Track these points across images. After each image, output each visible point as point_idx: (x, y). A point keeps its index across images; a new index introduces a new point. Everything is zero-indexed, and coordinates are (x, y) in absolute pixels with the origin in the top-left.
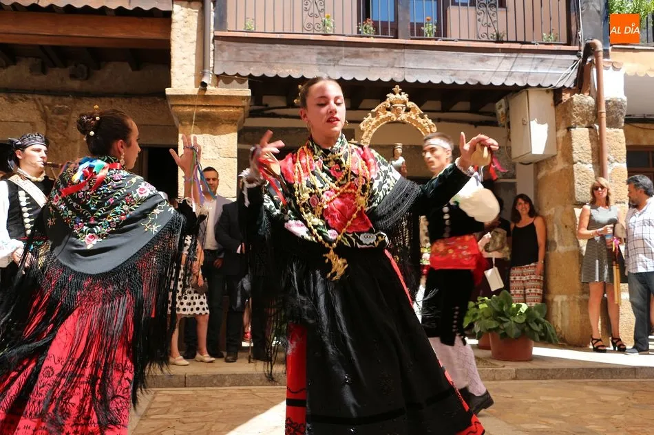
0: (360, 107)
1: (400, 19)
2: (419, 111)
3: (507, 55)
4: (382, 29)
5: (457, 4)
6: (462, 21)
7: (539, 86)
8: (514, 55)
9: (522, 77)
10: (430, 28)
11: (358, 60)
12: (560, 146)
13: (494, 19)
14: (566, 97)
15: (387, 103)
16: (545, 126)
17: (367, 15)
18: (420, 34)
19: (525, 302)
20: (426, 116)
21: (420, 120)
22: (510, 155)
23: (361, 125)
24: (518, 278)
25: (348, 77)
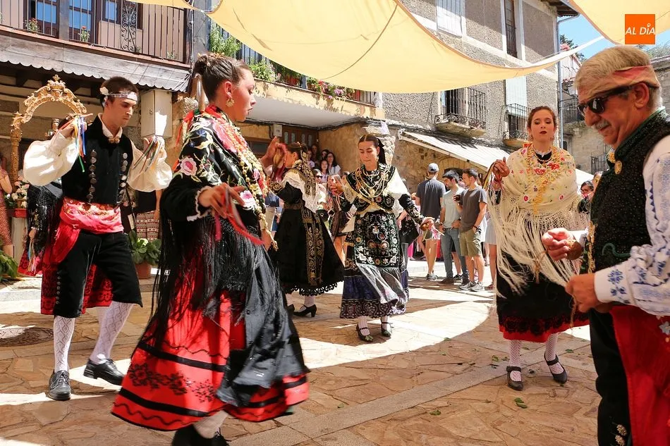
0: (25, 85)
1: (61, 24)
2: (73, 96)
3: (142, 64)
4: (45, 28)
5: (107, 20)
6: (110, 34)
7: (163, 88)
8: (147, 64)
9: (151, 81)
10: (84, 35)
11: (23, 49)
12: (175, 131)
13: (133, 36)
14: (180, 98)
15: (48, 87)
16: (166, 116)
17: (33, 15)
18: (77, 38)
19: (146, 238)
20: (79, 100)
21: (73, 103)
22: (140, 133)
23: (26, 102)
24: (142, 221)
25: (14, 62)
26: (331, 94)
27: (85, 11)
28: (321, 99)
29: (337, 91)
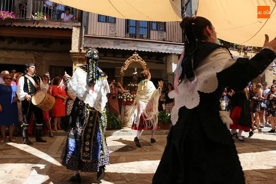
0: (126, 57)
1: (137, 33)
2: (141, 59)
3: (166, 45)
4: (132, 36)
5: (153, 30)
6: (154, 35)
7: (175, 53)
8: (168, 45)
9: (170, 51)
10: (145, 36)
11: (125, 44)
13: (163, 34)
15: (133, 56)
16: (176, 65)
17: (128, 32)
18: (142, 38)
19: (170, 113)
20: (143, 60)
21: (142, 62)
22: (166, 71)
23: (125, 63)
24: (168, 107)
25: (122, 49)
26: (246, 50)
27: (145, 28)
28: (242, 52)
29: (249, 49)
